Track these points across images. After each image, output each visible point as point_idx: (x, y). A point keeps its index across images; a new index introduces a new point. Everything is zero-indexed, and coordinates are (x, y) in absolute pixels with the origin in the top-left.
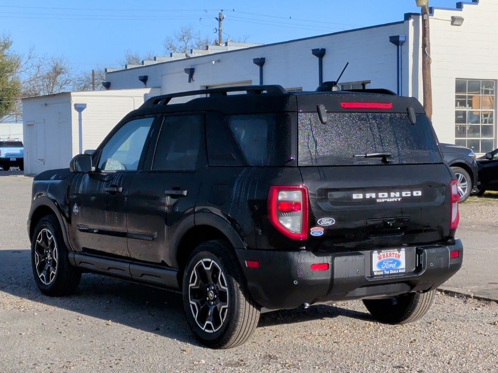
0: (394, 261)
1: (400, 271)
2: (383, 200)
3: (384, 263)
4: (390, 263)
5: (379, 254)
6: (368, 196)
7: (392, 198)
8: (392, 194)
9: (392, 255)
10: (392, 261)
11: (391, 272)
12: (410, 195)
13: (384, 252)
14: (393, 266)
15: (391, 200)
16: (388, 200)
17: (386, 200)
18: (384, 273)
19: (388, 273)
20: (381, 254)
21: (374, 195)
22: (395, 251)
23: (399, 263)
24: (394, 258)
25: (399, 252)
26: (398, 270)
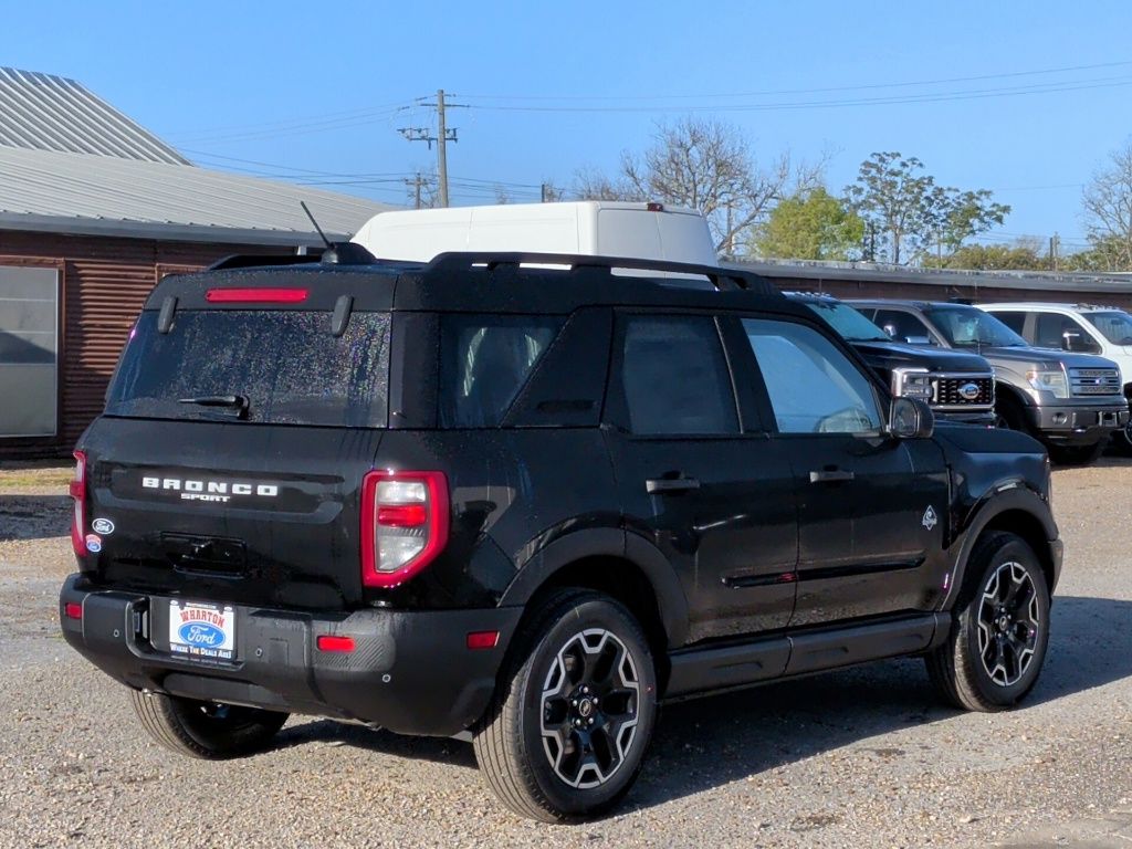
0: (211, 631)
1: (221, 655)
2: (193, 497)
3: (192, 631)
4: (202, 633)
5: (182, 609)
6: (167, 484)
7: (211, 494)
8: (212, 486)
9: (207, 617)
10: (206, 629)
11: (204, 652)
12: (249, 493)
13: (190, 607)
14: (210, 640)
15: (207, 498)
16: (202, 497)
17: (198, 496)
18: (189, 650)
19: (196, 651)
20: (186, 609)
21: (176, 484)
22: (212, 610)
23: (220, 637)
24: (211, 623)
25: (221, 613)
26: (218, 650)
